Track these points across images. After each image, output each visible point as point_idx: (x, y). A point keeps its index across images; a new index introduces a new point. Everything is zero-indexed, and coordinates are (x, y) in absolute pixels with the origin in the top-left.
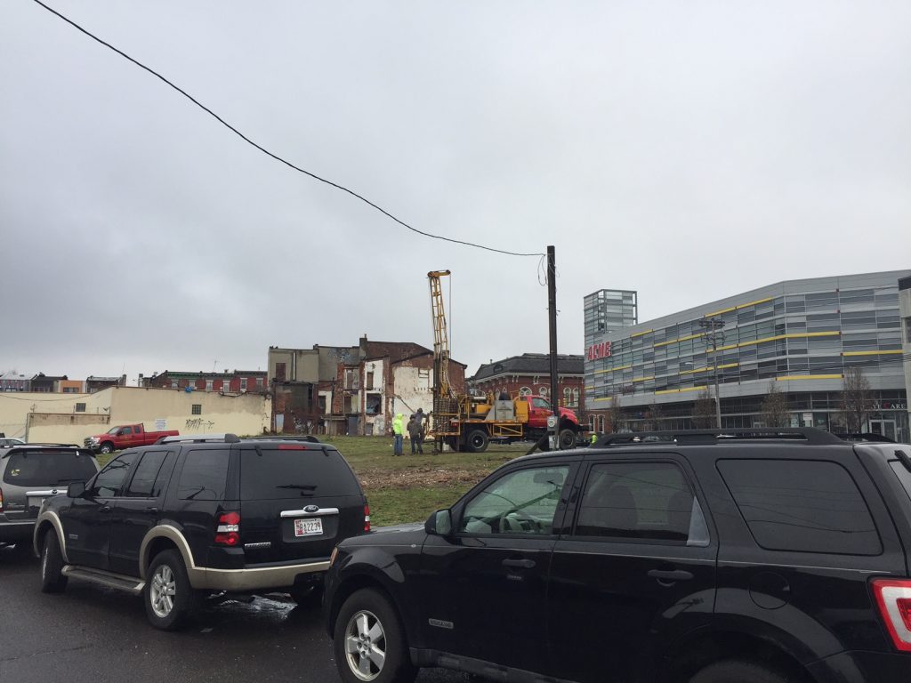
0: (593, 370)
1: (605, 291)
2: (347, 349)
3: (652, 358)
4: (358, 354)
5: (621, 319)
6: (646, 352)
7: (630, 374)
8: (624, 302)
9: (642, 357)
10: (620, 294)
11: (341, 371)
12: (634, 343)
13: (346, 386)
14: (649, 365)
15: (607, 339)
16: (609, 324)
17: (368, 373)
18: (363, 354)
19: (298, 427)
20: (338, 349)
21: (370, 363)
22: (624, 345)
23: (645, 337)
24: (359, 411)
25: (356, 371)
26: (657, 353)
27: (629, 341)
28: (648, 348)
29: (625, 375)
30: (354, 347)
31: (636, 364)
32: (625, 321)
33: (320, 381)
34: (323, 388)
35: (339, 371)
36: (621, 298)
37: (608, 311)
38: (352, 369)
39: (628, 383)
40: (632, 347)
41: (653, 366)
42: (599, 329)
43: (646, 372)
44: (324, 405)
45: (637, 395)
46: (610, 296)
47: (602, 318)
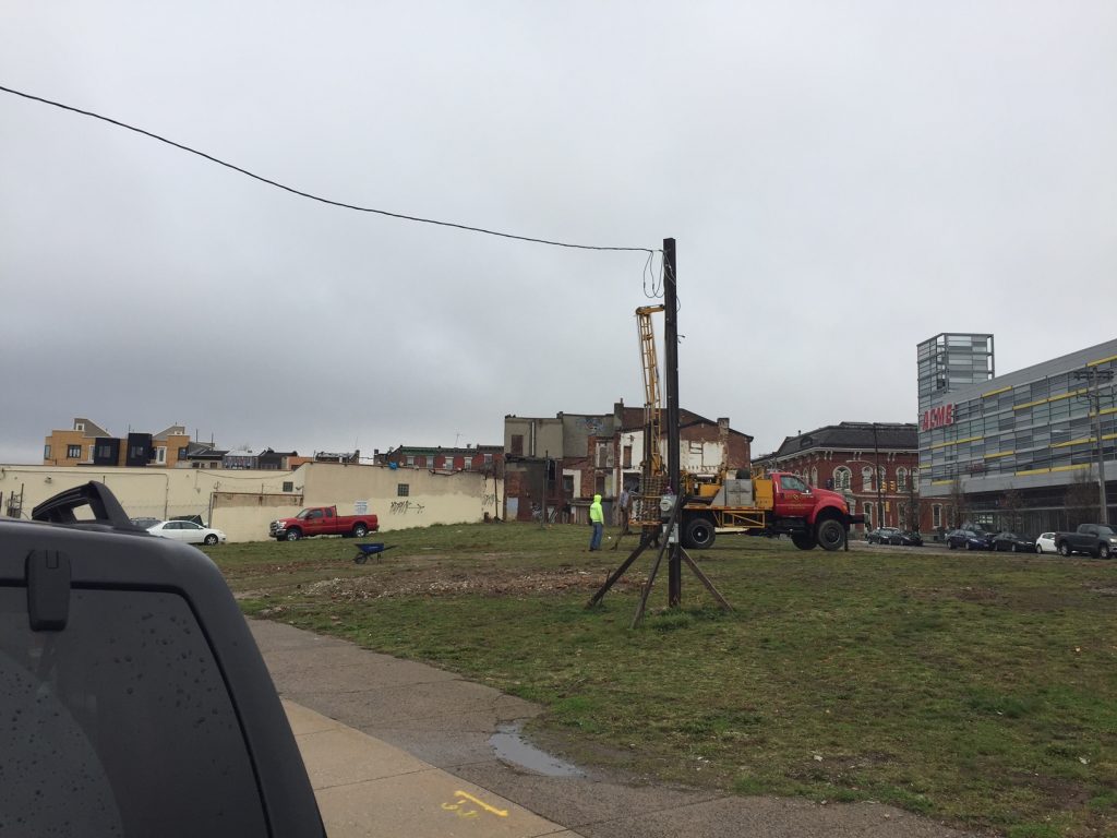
0: (930, 443)
1: (946, 335)
2: (599, 417)
3: (1012, 426)
4: (612, 424)
5: (969, 373)
6: (1002, 417)
7: (982, 449)
8: (975, 349)
9: (997, 424)
10: (969, 338)
11: (592, 445)
12: (987, 406)
13: (598, 464)
14: (1007, 435)
15: (949, 400)
16: (952, 380)
17: (625, 447)
18: (618, 423)
19: (535, 513)
20: (589, 418)
21: (628, 435)
22: (973, 408)
23: (1001, 396)
24: (615, 495)
25: (611, 445)
26: (1018, 419)
27: (979, 402)
28: (1006, 412)
29: (973, 450)
30: (608, 415)
31: (988, 434)
32: (975, 375)
33: (564, 458)
34: (568, 466)
35: (589, 445)
36: (970, 344)
37: (951, 362)
38: (605, 443)
39: (978, 459)
40: (984, 411)
41: (1012, 436)
42: (938, 388)
43: (1003, 445)
44: (571, 487)
45: (990, 476)
46: (953, 342)
47: (943, 372)
